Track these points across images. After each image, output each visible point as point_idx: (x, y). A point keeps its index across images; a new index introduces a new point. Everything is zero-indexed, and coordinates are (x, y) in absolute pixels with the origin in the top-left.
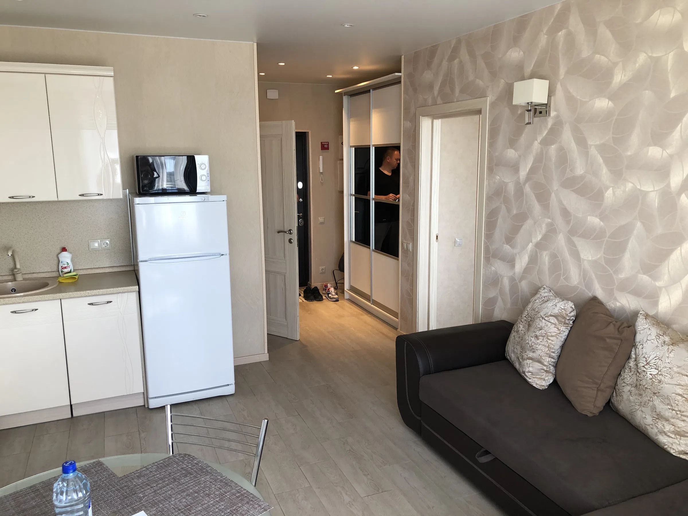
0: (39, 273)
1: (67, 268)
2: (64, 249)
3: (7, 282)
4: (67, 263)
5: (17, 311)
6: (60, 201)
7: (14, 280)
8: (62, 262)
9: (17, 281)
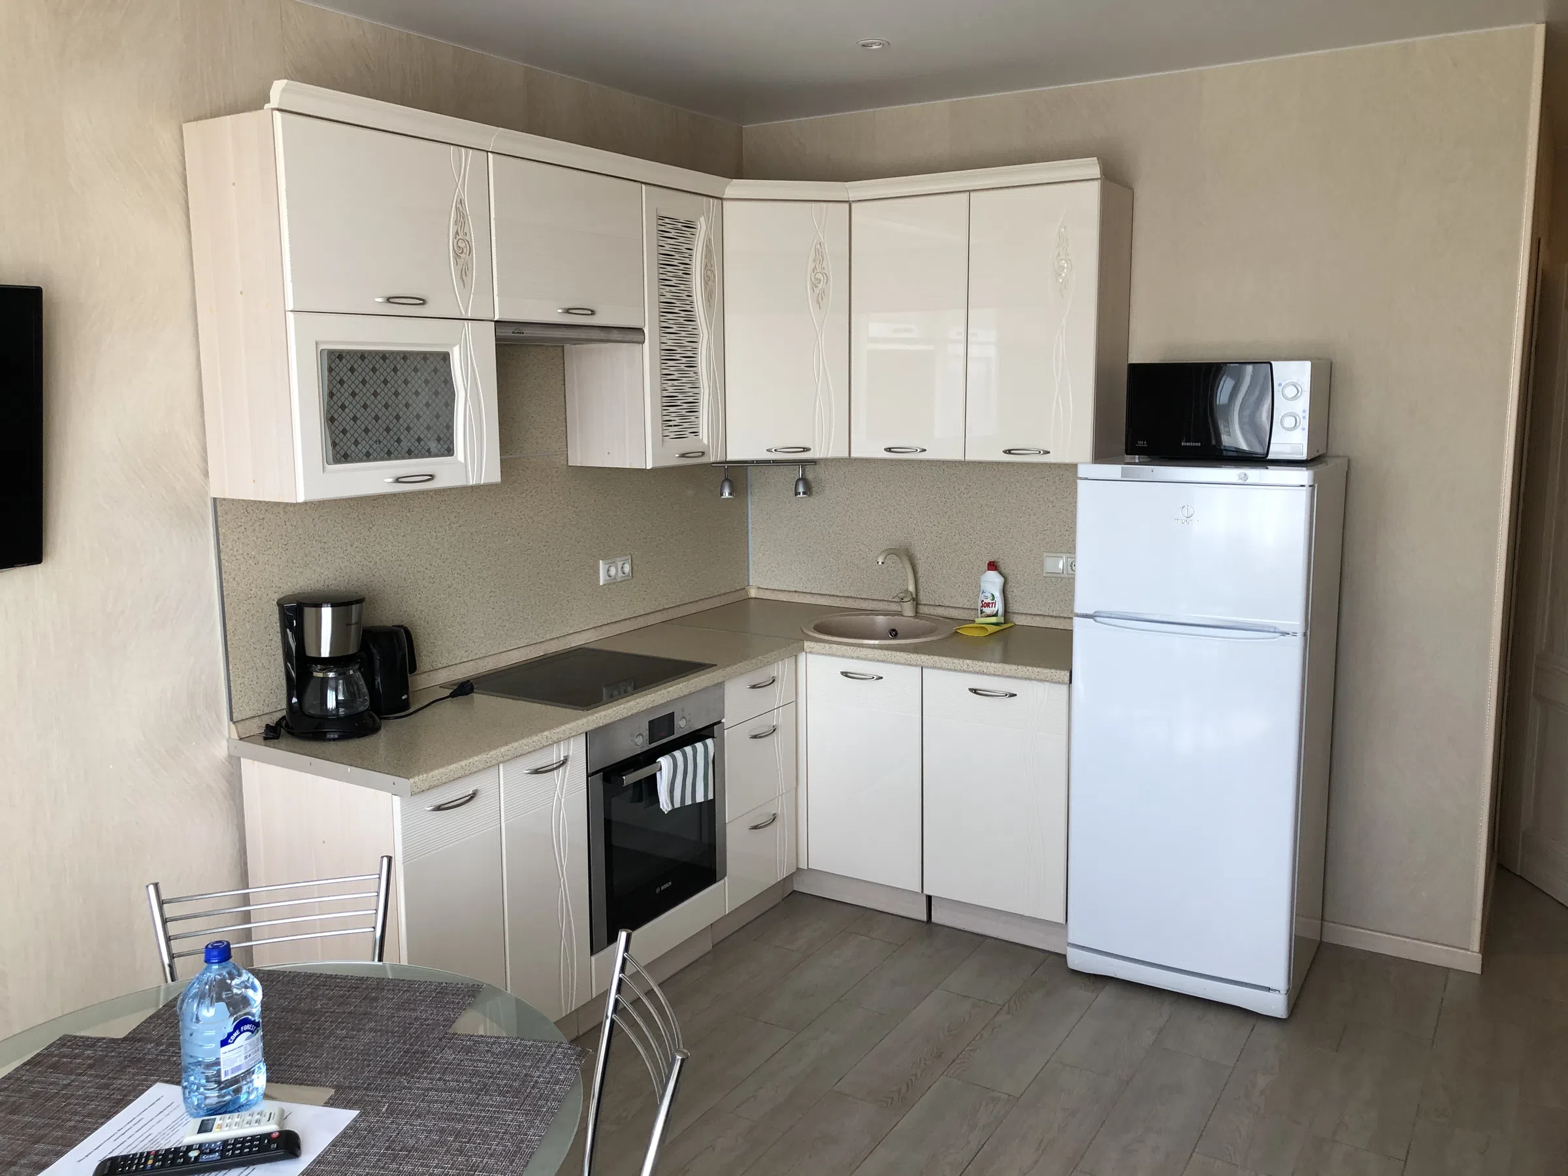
0: (948, 607)
1: (991, 606)
2: (993, 566)
3: (877, 615)
4: (993, 595)
5: (850, 673)
6: (969, 462)
7: (900, 614)
8: (983, 592)
9: (903, 616)
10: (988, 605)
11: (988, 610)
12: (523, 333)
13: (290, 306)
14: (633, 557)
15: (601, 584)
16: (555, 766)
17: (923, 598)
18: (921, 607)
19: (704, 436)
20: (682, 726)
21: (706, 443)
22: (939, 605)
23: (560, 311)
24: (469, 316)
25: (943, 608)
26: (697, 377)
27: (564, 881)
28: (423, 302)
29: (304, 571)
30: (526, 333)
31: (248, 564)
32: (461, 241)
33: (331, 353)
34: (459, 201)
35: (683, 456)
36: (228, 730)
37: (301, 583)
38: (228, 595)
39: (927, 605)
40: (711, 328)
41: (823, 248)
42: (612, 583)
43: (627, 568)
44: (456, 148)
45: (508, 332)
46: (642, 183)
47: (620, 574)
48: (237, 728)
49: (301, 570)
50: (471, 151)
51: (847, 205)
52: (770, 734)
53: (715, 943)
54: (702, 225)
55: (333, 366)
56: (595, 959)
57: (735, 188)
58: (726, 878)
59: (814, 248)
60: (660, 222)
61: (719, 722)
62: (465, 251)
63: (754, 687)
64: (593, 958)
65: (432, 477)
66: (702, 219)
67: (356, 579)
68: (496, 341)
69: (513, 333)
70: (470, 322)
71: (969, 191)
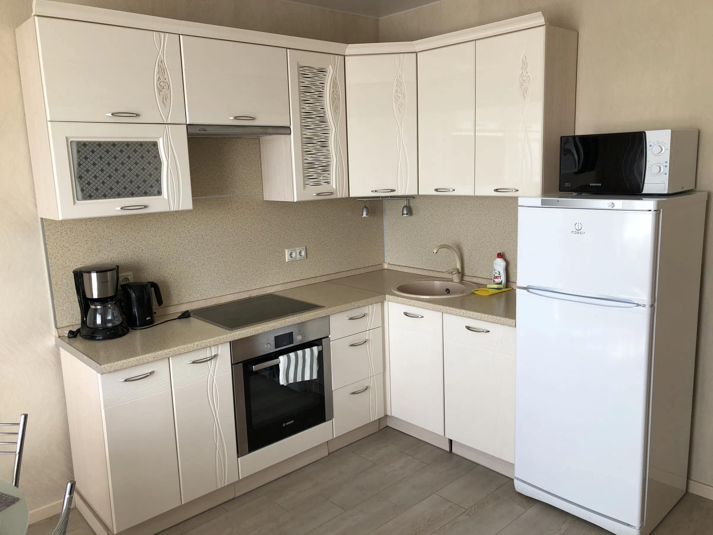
1: (498, 278)
2: (501, 255)
3: (439, 281)
4: (500, 272)
5: (409, 314)
7: (451, 280)
8: (495, 270)
9: (453, 282)
10: (496, 277)
11: (497, 281)
12: (206, 130)
13: (49, 119)
14: (308, 247)
15: (287, 261)
16: (208, 359)
17: (467, 272)
18: (465, 277)
19: (333, 184)
20: (298, 339)
21: (335, 188)
22: (475, 277)
23: (232, 118)
24: (169, 122)
25: (476, 278)
26: (328, 152)
27: (217, 419)
28: (138, 115)
29: (99, 254)
30: (208, 130)
31: (64, 250)
32: (162, 82)
33: (78, 143)
34: (160, 61)
35: (318, 194)
36: (54, 332)
37: (97, 260)
38: (52, 265)
39: (469, 276)
40: (337, 125)
41: (401, 78)
42: (293, 262)
43: (303, 253)
44: (157, 33)
45: (196, 131)
46: (287, 48)
47: (298, 256)
48: (58, 332)
49: (96, 253)
50: (167, 34)
51: (415, 54)
52: (363, 343)
53: (330, 452)
54: (330, 70)
55: (80, 149)
56: (240, 460)
57: (351, 49)
58: (333, 419)
59: (396, 79)
60: (301, 69)
61: (328, 337)
62: (165, 87)
63: (351, 319)
64: (239, 459)
65: (146, 207)
66: (330, 67)
67: (131, 258)
68: (188, 135)
69: (199, 130)
70: (169, 125)
71: (475, 40)
